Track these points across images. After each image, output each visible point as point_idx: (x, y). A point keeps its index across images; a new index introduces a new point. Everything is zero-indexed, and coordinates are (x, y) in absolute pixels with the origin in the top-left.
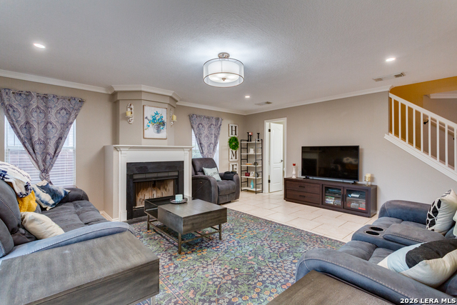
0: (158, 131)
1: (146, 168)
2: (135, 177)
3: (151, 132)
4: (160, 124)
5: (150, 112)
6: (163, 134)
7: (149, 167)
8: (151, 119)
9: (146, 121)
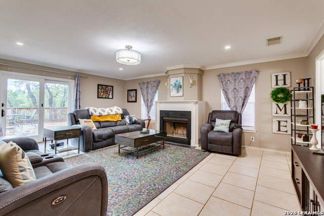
0: (178, 92)
1: (168, 114)
2: (164, 118)
3: (174, 93)
4: (179, 87)
5: (173, 81)
6: (181, 94)
7: (170, 113)
8: (173, 85)
9: (171, 87)
